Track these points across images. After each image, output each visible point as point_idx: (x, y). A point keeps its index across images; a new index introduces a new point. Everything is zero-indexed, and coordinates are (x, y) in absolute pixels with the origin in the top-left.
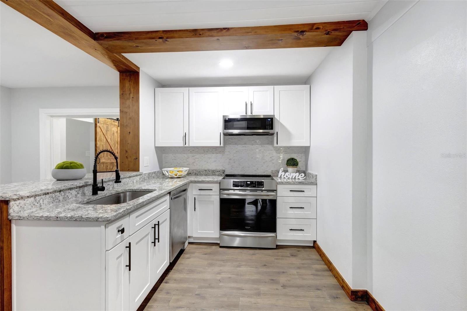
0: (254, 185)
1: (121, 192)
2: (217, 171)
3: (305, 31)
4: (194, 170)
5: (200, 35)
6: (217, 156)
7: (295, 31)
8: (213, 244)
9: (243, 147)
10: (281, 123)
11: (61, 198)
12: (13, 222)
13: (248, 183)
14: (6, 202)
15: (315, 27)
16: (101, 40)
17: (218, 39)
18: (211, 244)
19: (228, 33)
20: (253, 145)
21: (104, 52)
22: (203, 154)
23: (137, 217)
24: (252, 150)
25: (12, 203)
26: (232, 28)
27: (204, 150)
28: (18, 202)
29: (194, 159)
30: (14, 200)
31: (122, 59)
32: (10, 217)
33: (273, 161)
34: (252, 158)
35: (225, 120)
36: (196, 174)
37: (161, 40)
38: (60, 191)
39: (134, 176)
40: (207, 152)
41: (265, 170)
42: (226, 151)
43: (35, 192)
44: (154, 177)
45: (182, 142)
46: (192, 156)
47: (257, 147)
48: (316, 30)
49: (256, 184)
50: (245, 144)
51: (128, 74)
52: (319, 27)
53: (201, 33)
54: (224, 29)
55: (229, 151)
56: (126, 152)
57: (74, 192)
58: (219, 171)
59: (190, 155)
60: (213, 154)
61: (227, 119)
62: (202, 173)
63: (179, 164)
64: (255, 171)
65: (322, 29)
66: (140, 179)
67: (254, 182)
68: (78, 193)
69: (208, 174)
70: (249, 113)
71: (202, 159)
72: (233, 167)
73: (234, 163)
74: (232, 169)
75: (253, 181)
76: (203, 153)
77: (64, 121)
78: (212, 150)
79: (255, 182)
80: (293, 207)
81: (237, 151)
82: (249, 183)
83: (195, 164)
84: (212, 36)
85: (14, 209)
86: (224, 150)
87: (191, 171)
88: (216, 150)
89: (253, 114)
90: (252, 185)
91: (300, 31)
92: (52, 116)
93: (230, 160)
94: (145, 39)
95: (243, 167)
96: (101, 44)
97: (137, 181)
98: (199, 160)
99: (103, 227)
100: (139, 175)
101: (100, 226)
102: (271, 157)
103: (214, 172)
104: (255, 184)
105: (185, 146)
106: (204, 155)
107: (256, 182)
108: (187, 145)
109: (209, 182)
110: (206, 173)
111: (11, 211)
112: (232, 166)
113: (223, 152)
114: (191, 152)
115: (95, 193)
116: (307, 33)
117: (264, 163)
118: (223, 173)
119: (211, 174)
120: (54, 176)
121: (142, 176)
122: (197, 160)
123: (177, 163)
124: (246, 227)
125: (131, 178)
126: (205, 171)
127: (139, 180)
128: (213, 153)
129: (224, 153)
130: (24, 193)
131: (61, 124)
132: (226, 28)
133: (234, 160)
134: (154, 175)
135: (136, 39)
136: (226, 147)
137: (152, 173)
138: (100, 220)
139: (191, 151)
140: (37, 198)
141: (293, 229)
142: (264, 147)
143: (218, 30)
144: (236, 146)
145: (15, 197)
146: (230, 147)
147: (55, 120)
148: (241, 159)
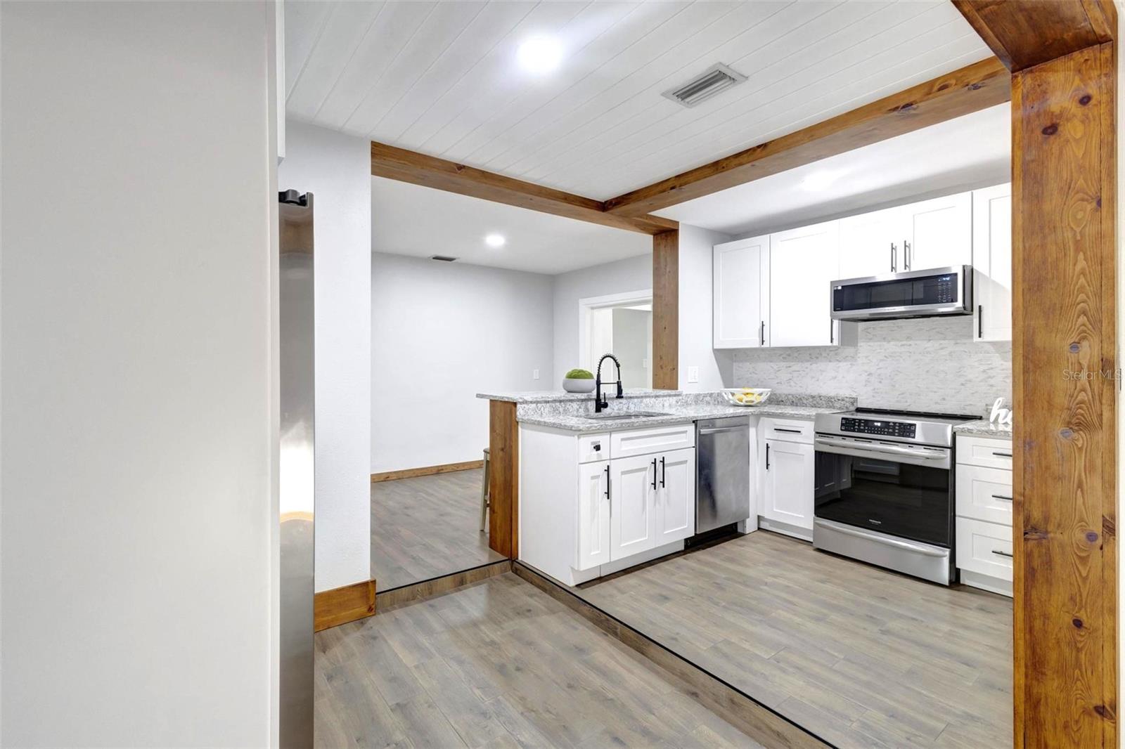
0: (891, 430)
1: (633, 414)
2: (839, 400)
3: (914, 101)
4: (789, 395)
5: (723, 168)
6: (839, 367)
7: (890, 110)
8: (805, 542)
9: (902, 345)
10: (994, 282)
11: (561, 410)
12: (520, 423)
13: (876, 424)
14: (515, 404)
15: (936, 88)
16: (611, 209)
17: (753, 165)
18: (798, 541)
19: (764, 153)
20: (930, 340)
21: (621, 219)
22: (810, 363)
23: (622, 440)
24: (928, 352)
25: (518, 406)
26: (771, 142)
27: (810, 354)
28: (523, 406)
29: (791, 373)
30: (521, 403)
31: (646, 221)
32: (517, 420)
33: (992, 381)
34: (927, 371)
35: (835, 291)
36: (793, 404)
37: (673, 191)
38: (560, 401)
39: (664, 396)
40: (817, 358)
41: (968, 403)
42: (859, 355)
43: (536, 398)
44: (708, 403)
45: (758, 339)
46: (787, 367)
47: (941, 344)
48: (941, 92)
49: (897, 428)
50: (909, 338)
51: (664, 235)
52: (946, 83)
53: (724, 165)
54: (759, 147)
55: (867, 357)
56: (661, 358)
57: (575, 405)
58: (843, 400)
59: (783, 364)
60: (830, 363)
61: (840, 288)
62: (805, 402)
63: (762, 382)
64: (936, 403)
65: (956, 84)
66: (677, 402)
67: (891, 424)
68: (580, 408)
69: (817, 405)
70: (901, 269)
71: (807, 374)
72: (877, 393)
73: (880, 382)
74: (873, 396)
75: (889, 422)
76: (808, 361)
77: (609, 312)
78: (828, 355)
79: (895, 423)
80: (1004, 496)
81: (887, 355)
82: (879, 424)
83: (792, 384)
84: (741, 164)
85: (521, 412)
86: (856, 354)
87: (783, 396)
88: (836, 354)
89: (913, 269)
90: (886, 430)
91: (902, 106)
92: (592, 308)
93: (869, 375)
94: (655, 194)
95: (903, 394)
96: (612, 214)
97: (670, 405)
98: (800, 374)
99: (576, 437)
100: (675, 395)
101: (574, 436)
102: (984, 371)
103: (832, 402)
104: (894, 429)
105: (763, 346)
106: (811, 365)
107: (897, 424)
108: (766, 345)
109: (792, 417)
110: (815, 402)
111: (518, 413)
112: (874, 389)
113: (853, 357)
114: (783, 358)
115: (598, 410)
116: (919, 104)
117: (962, 384)
118: (853, 404)
119: (825, 406)
120: (565, 387)
121: (681, 398)
122: (795, 374)
123: (759, 380)
124: (871, 520)
125: (659, 399)
126: (813, 397)
127: (674, 402)
128: (830, 361)
129: (856, 360)
130: (528, 398)
131: (605, 319)
132: (762, 145)
133: (879, 375)
134: (708, 399)
135: (645, 197)
136: (861, 346)
137: (705, 396)
138: (573, 429)
139: (784, 356)
140: (539, 405)
141: (1004, 552)
142: (965, 344)
143: (749, 153)
144: (885, 343)
145: (521, 400)
146: (870, 346)
147: (596, 312)
148: (896, 374)
